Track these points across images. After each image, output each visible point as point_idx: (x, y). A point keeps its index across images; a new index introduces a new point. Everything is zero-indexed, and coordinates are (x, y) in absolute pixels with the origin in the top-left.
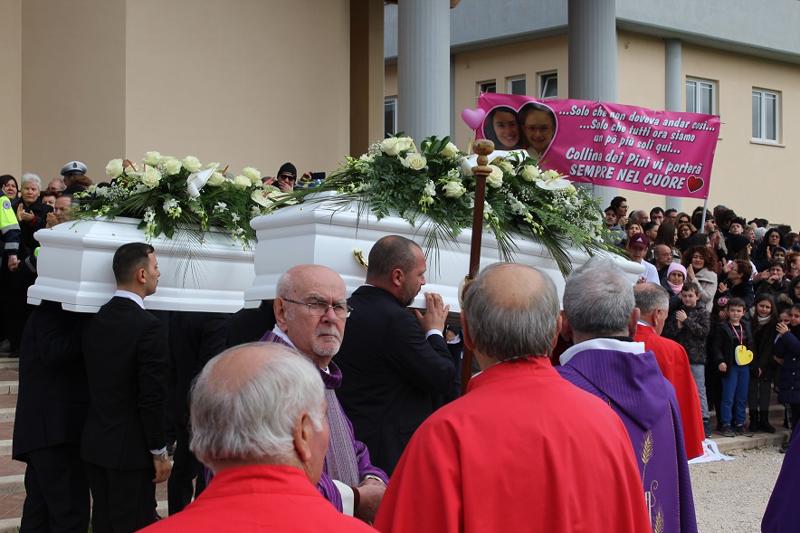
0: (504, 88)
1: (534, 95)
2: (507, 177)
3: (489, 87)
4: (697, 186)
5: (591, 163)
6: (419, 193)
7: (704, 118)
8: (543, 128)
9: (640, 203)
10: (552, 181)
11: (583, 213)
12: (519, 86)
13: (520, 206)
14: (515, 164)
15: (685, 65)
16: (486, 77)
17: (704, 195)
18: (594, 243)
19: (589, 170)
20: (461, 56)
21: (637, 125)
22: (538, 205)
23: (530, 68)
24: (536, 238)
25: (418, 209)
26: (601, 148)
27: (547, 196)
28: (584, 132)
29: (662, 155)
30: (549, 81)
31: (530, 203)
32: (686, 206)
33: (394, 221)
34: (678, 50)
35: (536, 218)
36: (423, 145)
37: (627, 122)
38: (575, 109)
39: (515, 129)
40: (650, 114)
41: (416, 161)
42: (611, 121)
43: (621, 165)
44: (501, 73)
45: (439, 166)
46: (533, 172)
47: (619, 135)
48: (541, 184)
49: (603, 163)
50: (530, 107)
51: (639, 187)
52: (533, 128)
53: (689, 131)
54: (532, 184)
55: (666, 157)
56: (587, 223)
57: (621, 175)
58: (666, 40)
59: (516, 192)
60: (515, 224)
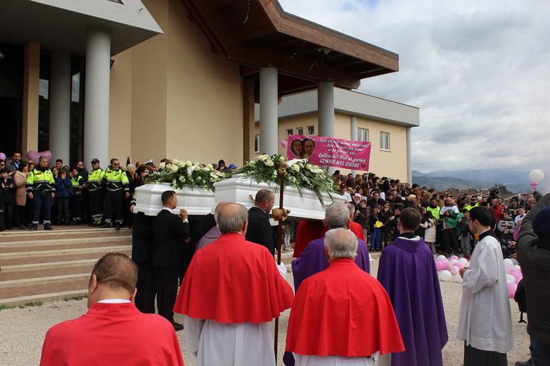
0: (296, 132)
1: (306, 134)
2: (301, 168)
3: (290, 132)
4: (365, 166)
5: (327, 159)
6: (271, 174)
7: (365, 143)
8: (311, 146)
9: (345, 172)
10: (316, 169)
11: (326, 180)
12: (301, 131)
13: (305, 178)
14: (303, 163)
15: (357, 124)
16: (290, 128)
17: (367, 170)
18: (330, 191)
19: (327, 161)
20: (281, 120)
21: (343, 145)
22: (311, 178)
23: (304, 125)
24: (311, 189)
25: (271, 180)
26: (331, 153)
27: (314, 174)
28: (325, 148)
29: (351, 156)
30: (311, 129)
31: (309, 177)
32: (361, 173)
33: (263, 184)
34: (355, 119)
35: (311, 182)
36: (272, 157)
37: (340, 145)
38: (322, 140)
39: (301, 147)
40: (347, 142)
41: (270, 163)
42: (334, 144)
43: (338, 159)
44: (294, 126)
45: (277, 165)
46: (309, 166)
47: (337, 149)
48: (312, 171)
49: (332, 159)
50: (306, 139)
51: (344, 167)
52: (307, 146)
53: (361, 147)
54: (309, 170)
55: (353, 157)
56: (328, 183)
57: (338, 163)
58: (351, 116)
59: (304, 173)
60: (304, 184)
